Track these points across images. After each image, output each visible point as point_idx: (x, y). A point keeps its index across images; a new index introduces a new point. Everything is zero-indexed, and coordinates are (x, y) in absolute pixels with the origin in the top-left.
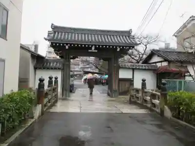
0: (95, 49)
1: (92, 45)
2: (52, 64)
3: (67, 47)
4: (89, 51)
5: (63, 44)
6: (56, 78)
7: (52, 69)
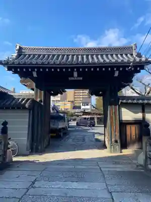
4: (70, 79)
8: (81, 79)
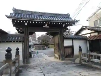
0: (48, 26)
1: (46, 22)
2: (14, 38)
3: (26, 24)
4: (44, 27)
5: (23, 21)
6: (17, 50)
7: (14, 42)
8: (49, 27)
